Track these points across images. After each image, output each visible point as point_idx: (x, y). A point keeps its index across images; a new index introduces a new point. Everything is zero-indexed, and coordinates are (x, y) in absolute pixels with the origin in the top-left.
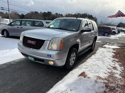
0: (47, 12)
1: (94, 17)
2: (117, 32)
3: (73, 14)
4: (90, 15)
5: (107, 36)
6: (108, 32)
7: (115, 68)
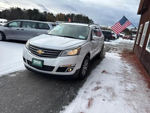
0: (33, 9)
1: (90, 19)
2: (116, 37)
3: (66, 15)
4: (86, 16)
5: (108, 41)
6: (109, 37)
7: (126, 67)
